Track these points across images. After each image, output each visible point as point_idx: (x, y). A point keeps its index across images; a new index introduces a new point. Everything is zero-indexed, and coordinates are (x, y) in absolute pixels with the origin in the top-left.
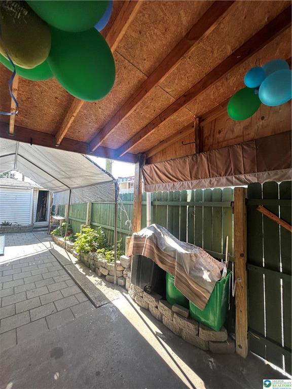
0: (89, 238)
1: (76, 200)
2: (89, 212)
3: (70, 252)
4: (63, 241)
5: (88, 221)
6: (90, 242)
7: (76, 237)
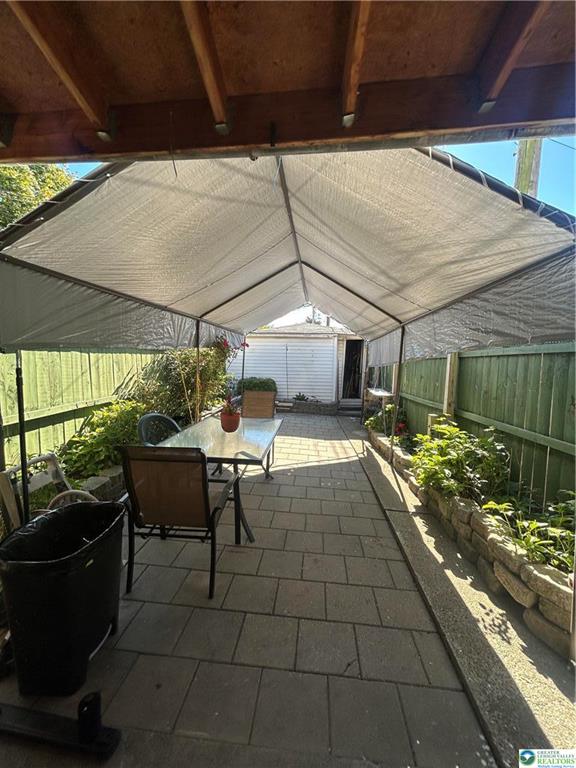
0: (453, 455)
1: (415, 350)
2: (451, 382)
3: (401, 475)
4: (388, 444)
5: (449, 405)
6: (456, 466)
7: (416, 444)
